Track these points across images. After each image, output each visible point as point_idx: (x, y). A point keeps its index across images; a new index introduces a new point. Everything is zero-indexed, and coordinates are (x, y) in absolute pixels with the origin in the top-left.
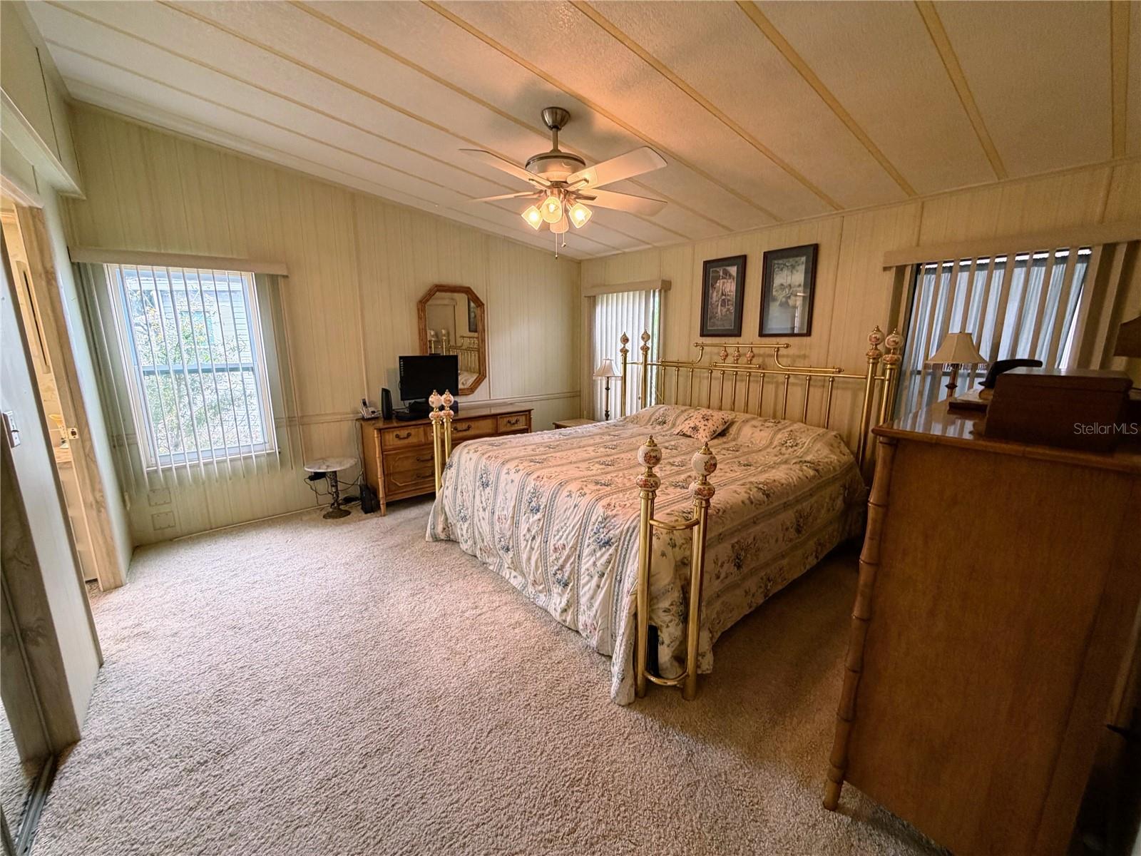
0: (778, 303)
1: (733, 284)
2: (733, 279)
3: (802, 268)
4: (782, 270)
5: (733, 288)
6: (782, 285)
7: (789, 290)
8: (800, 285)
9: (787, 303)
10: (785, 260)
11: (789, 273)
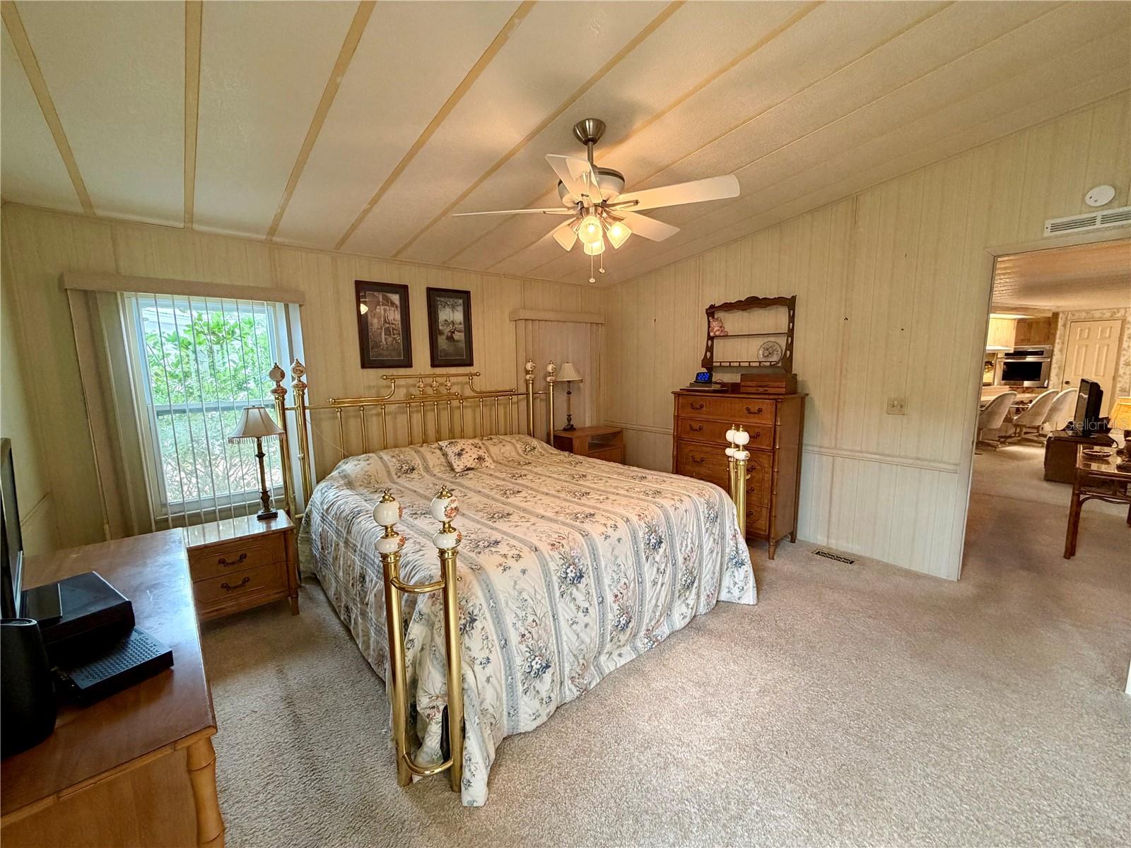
0: (444, 337)
1: (396, 312)
2: (397, 308)
3: (460, 309)
4: (444, 307)
5: (398, 316)
6: (446, 321)
7: (453, 326)
8: (460, 324)
9: (452, 337)
10: (447, 299)
11: (450, 310)
